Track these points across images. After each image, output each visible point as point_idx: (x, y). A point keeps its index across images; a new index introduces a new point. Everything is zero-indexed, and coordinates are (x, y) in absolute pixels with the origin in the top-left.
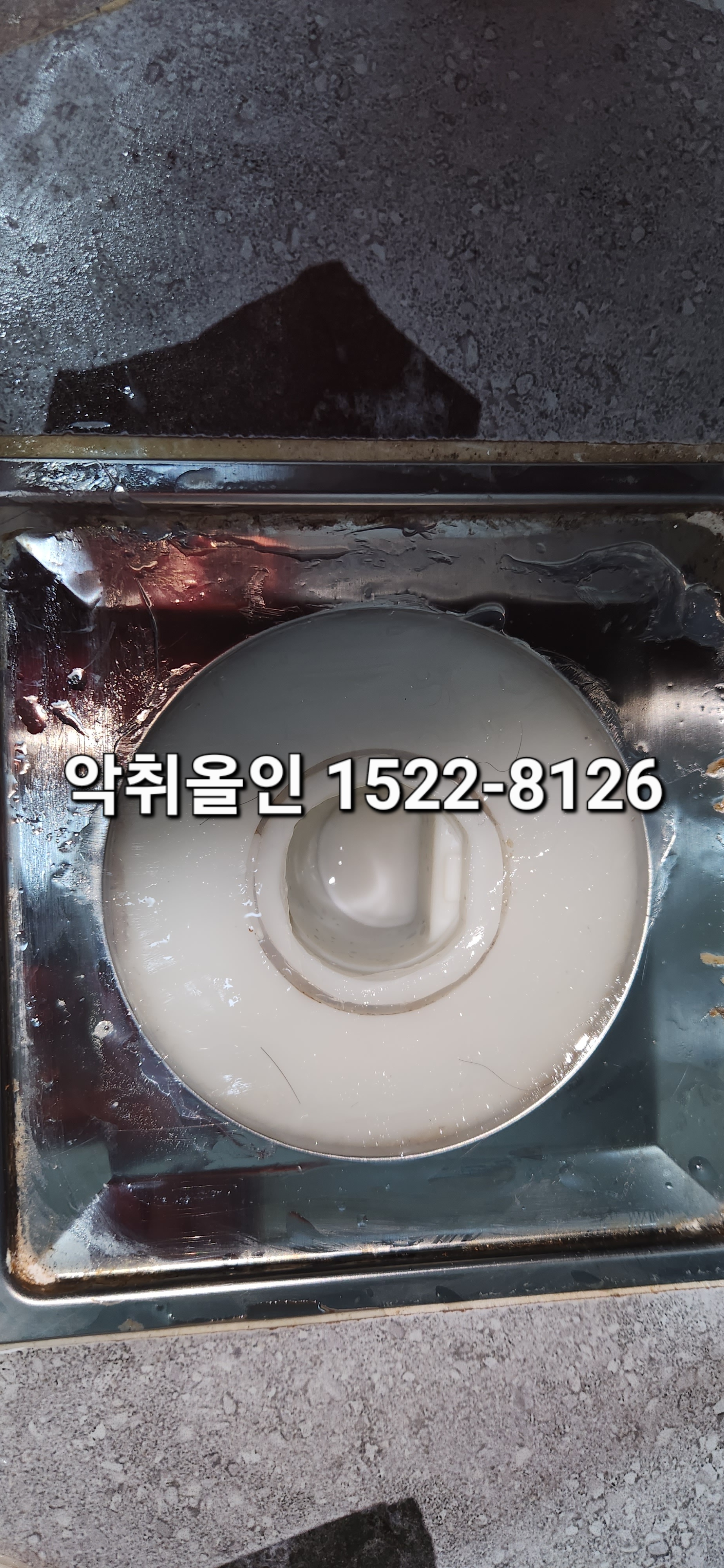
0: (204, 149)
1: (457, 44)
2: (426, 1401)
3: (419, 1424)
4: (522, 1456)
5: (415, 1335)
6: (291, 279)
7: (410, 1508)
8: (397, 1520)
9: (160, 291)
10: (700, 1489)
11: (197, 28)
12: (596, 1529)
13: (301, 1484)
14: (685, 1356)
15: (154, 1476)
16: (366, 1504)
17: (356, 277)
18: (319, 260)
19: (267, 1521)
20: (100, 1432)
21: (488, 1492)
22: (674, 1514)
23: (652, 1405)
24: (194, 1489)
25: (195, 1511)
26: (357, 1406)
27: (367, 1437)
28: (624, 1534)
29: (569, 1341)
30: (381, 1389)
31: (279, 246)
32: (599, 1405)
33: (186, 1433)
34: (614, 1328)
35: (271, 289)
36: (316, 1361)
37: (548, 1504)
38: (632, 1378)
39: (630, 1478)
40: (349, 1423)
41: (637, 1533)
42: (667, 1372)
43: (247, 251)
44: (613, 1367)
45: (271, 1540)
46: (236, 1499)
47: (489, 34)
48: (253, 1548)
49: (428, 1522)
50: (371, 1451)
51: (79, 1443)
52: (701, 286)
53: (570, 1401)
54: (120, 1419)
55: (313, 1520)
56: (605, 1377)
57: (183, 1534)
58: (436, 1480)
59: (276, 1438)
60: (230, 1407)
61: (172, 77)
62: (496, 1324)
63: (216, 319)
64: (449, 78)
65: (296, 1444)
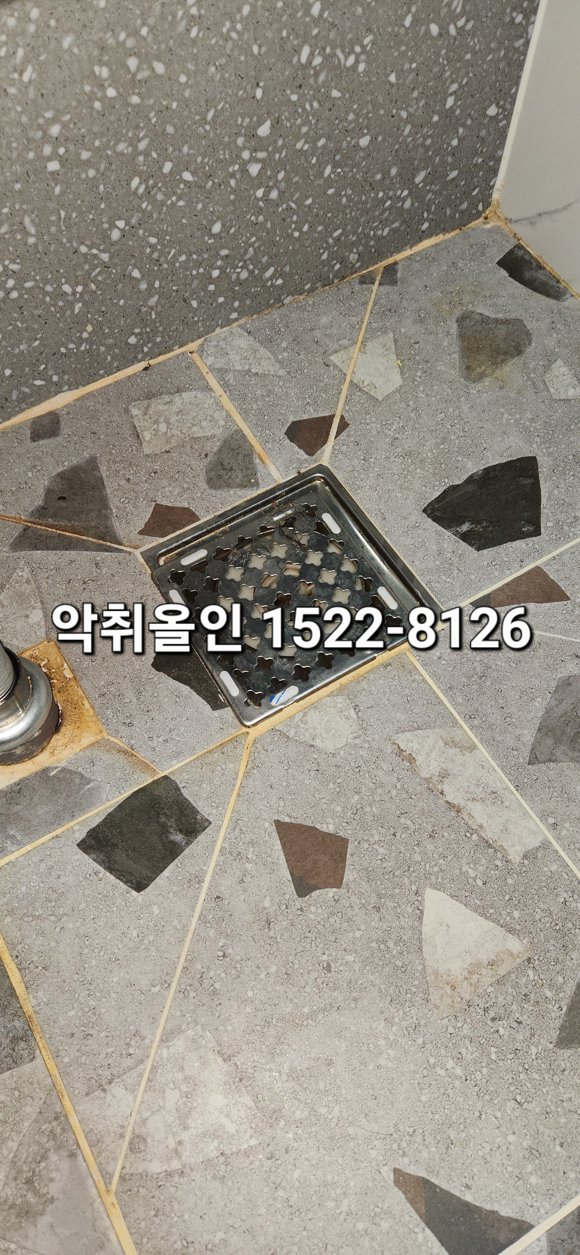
0: (142, 706)
1: (85, 665)
2: (399, 520)
3: (405, 518)
4: (399, 495)
5: (386, 529)
6: (162, 673)
7: (425, 511)
8: (429, 512)
9: (181, 699)
10: (383, 457)
11: (114, 721)
12: (405, 473)
13: (434, 534)
14: (356, 474)
15: (451, 564)
16: (430, 520)
17: (153, 660)
18: (153, 669)
19: (446, 537)
20: (449, 580)
21: (411, 498)
22: (392, 459)
23: (371, 475)
24: (449, 555)
25: (453, 552)
26: (409, 532)
27: (415, 527)
28: (403, 466)
29: (368, 499)
30: (402, 530)
31: (155, 679)
32: (378, 486)
33: (437, 563)
34: (359, 491)
35: (166, 676)
36: (405, 545)
37: (406, 485)
38: (368, 482)
39: (390, 472)
40: (414, 532)
41: (401, 464)
42: (362, 476)
43: (161, 685)
44: (368, 487)
45: (450, 534)
46: (445, 545)
47: (78, 660)
48: (454, 537)
49: (425, 506)
50: (417, 525)
51: (454, 583)
52: (110, 589)
53: (381, 492)
54: (443, 577)
55: (440, 528)
56: (371, 487)
57: (460, 552)
58: (415, 509)
59: (427, 545)
60: (426, 557)
61: (129, 721)
62: (373, 515)
63: (180, 684)
64: (94, 663)
65: (426, 540)
